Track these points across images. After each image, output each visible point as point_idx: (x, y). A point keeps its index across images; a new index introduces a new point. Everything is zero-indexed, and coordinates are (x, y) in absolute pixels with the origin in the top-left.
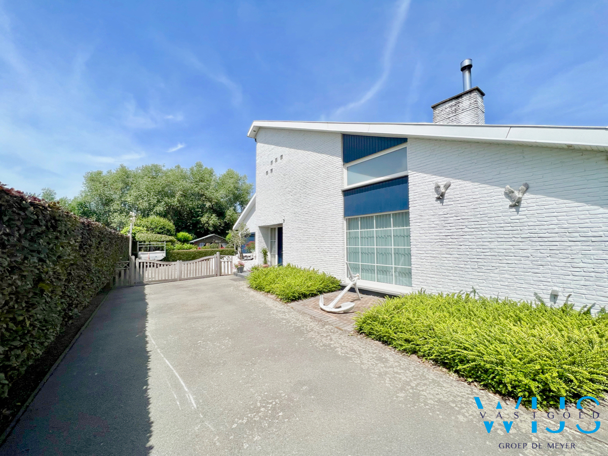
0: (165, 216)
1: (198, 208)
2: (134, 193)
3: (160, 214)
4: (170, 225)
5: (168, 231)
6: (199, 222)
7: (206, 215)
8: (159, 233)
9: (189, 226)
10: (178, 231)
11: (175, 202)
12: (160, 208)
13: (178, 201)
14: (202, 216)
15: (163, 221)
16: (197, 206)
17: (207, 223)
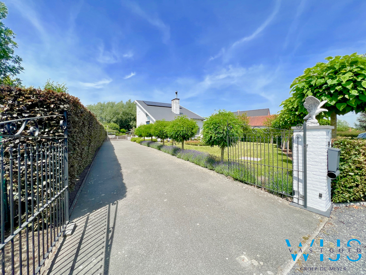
0: (116, 123)
1: (129, 119)
2: (105, 114)
3: (114, 122)
4: (118, 126)
5: (117, 128)
6: (129, 125)
7: (132, 122)
8: (114, 129)
9: (125, 126)
10: (121, 128)
11: (119, 116)
12: (114, 120)
13: (121, 116)
14: (130, 122)
15: (115, 125)
16: (128, 118)
17: (132, 125)
